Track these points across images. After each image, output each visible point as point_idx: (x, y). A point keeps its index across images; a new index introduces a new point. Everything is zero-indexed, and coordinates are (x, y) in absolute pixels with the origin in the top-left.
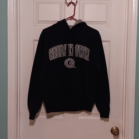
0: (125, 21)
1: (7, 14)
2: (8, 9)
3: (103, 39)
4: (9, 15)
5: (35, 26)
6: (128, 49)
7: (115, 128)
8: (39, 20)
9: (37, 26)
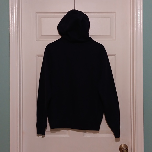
0: (130, 35)
1: (9, 28)
2: (10, 24)
3: (108, 52)
4: (12, 29)
5: (37, 40)
6: (134, 62)
7: (124, 146)
8: (42, 35)
9: (40, 40)
